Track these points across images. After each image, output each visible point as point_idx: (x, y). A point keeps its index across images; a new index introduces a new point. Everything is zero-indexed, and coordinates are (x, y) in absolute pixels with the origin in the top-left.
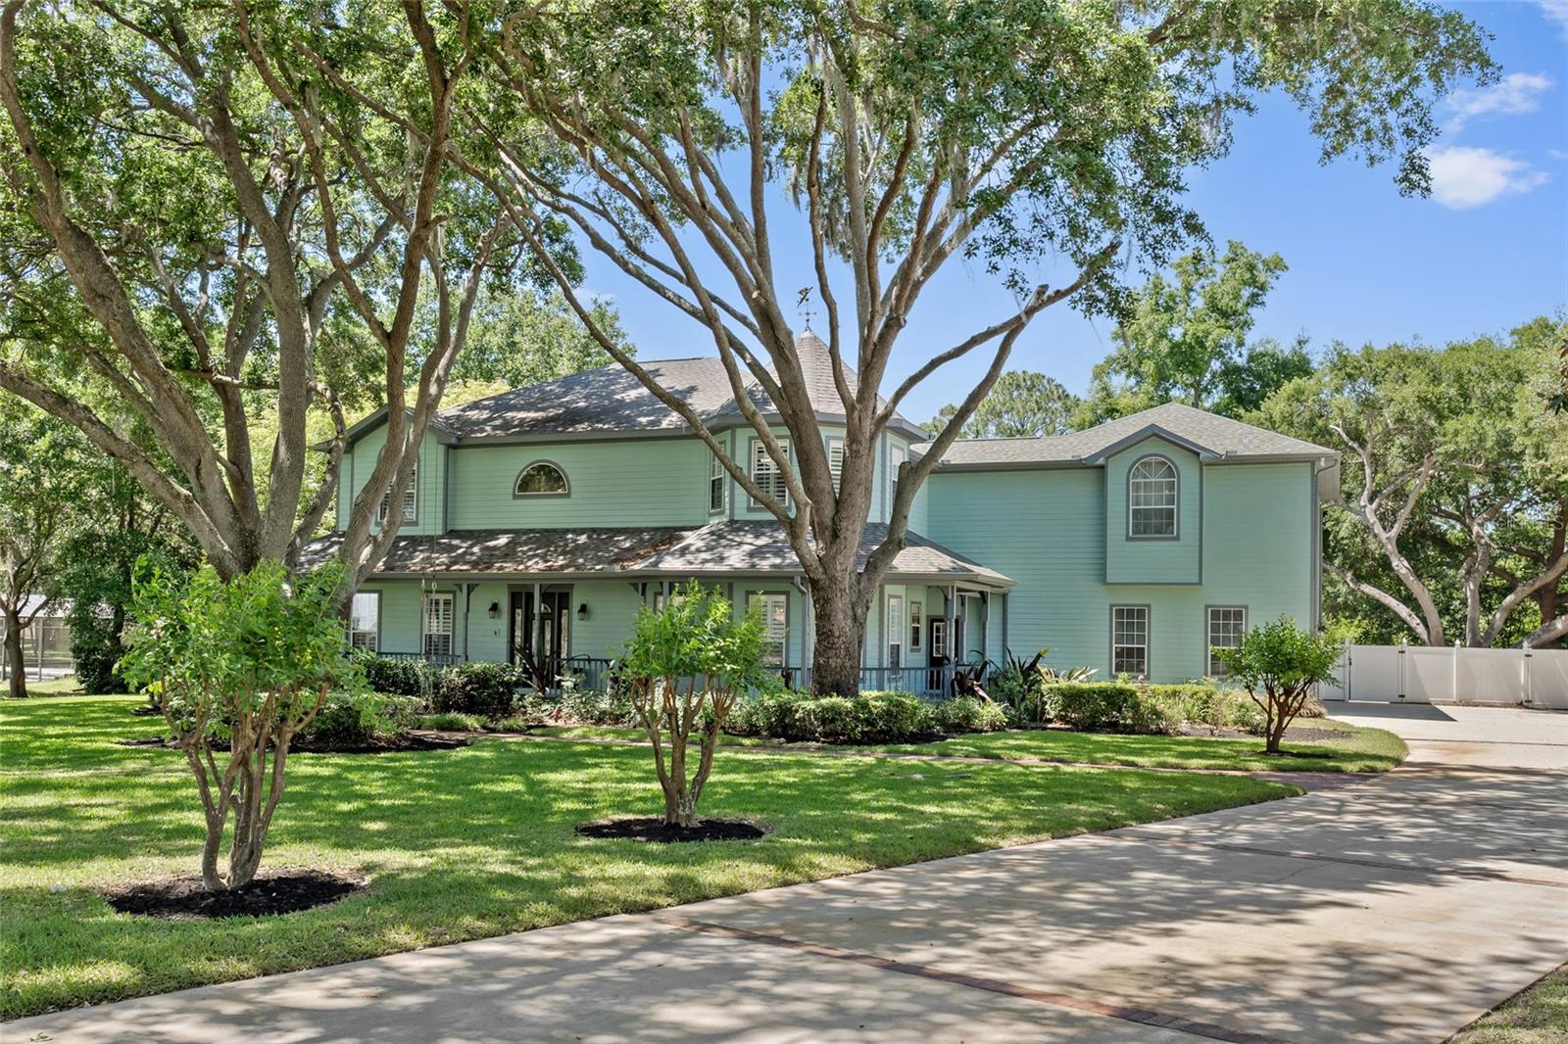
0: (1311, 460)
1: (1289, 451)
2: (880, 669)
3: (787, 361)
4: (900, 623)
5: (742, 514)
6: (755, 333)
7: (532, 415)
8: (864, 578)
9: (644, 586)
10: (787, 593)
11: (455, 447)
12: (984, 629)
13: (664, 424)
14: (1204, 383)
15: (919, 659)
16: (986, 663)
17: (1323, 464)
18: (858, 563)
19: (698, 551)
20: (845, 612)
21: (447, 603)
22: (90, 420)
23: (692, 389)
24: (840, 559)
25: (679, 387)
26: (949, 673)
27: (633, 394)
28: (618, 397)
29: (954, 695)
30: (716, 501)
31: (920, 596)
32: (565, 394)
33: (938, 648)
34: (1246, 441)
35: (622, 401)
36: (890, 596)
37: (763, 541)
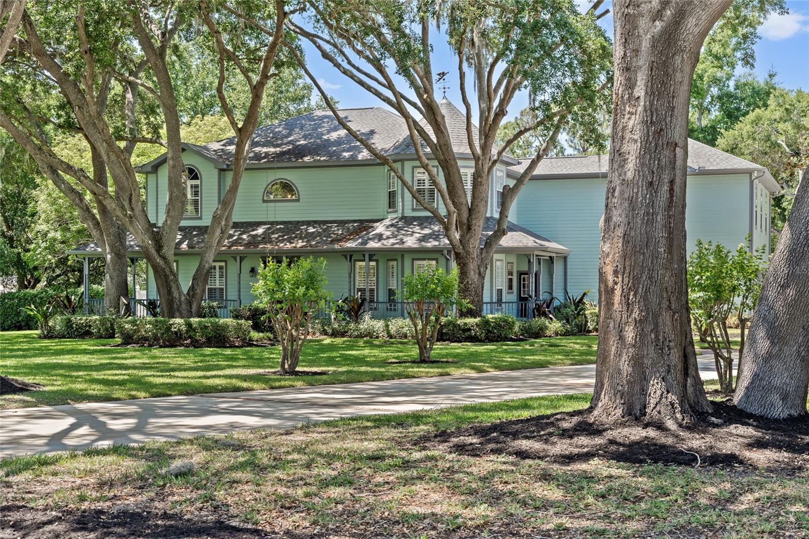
0: (750, 172)
1: (736, 166)
2: (491, 303)
3: (442, 132)
4: (502, 276)
5: (409, 213)
6: (421, 112)
7: (272, 150)
8: (485, 251)
9: (351, 256)
10: (437, 260)
11: (224, 170)
12: (552, 278)
13: (360, 157)
14: (705, 104)
15: (514, 297)
16: (552, 299)
17: (756, 174)
18: (480, 244)
19: (388, 238)
20: (474, 271)
21: (221, 268)
22: (84, 176)
23: (372, 132)
24: (472, 241)
25: (363, 131)
26: (532, 305)
27: (334, 136)
28: (325, 137)
29: (534, 317)
30: (392, 204)
31: (513, 259)
32: (289, 135)
33: (524, 291)
34: (712, 160)
35: (328, 140)
36: (497, 260)
37: (427, 231)
